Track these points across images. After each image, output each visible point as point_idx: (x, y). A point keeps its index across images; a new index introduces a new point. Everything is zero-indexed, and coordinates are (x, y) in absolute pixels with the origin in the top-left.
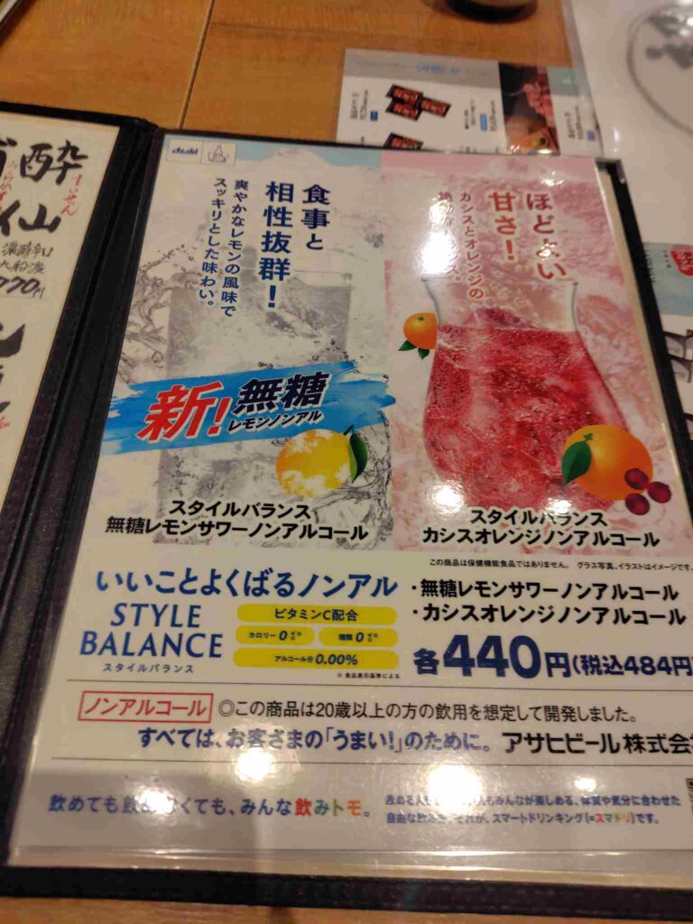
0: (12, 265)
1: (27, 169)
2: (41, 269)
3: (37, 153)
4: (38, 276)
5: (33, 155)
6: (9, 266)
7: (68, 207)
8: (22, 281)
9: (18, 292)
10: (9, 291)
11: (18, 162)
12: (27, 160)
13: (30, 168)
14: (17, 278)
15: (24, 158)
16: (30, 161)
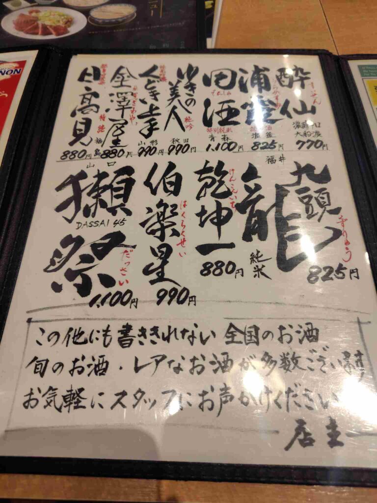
0: (302, 134)
1: (283, 83)
2: (320, 134)
3: (283, 73)
4: (319, 138)
5: (281, 74)
6: (301, 134)
7: (315, 100)
8: (313, 142)
9: (313, 147)
10: (308, 148)
11: (275, 79)
12: (279, 77)
13: (284, 82)
14: (308, 141)
15: (277, 77)
16: (281, 78)
